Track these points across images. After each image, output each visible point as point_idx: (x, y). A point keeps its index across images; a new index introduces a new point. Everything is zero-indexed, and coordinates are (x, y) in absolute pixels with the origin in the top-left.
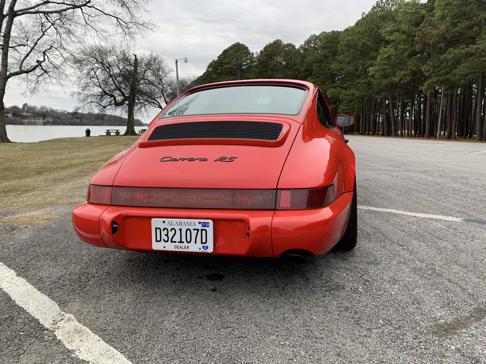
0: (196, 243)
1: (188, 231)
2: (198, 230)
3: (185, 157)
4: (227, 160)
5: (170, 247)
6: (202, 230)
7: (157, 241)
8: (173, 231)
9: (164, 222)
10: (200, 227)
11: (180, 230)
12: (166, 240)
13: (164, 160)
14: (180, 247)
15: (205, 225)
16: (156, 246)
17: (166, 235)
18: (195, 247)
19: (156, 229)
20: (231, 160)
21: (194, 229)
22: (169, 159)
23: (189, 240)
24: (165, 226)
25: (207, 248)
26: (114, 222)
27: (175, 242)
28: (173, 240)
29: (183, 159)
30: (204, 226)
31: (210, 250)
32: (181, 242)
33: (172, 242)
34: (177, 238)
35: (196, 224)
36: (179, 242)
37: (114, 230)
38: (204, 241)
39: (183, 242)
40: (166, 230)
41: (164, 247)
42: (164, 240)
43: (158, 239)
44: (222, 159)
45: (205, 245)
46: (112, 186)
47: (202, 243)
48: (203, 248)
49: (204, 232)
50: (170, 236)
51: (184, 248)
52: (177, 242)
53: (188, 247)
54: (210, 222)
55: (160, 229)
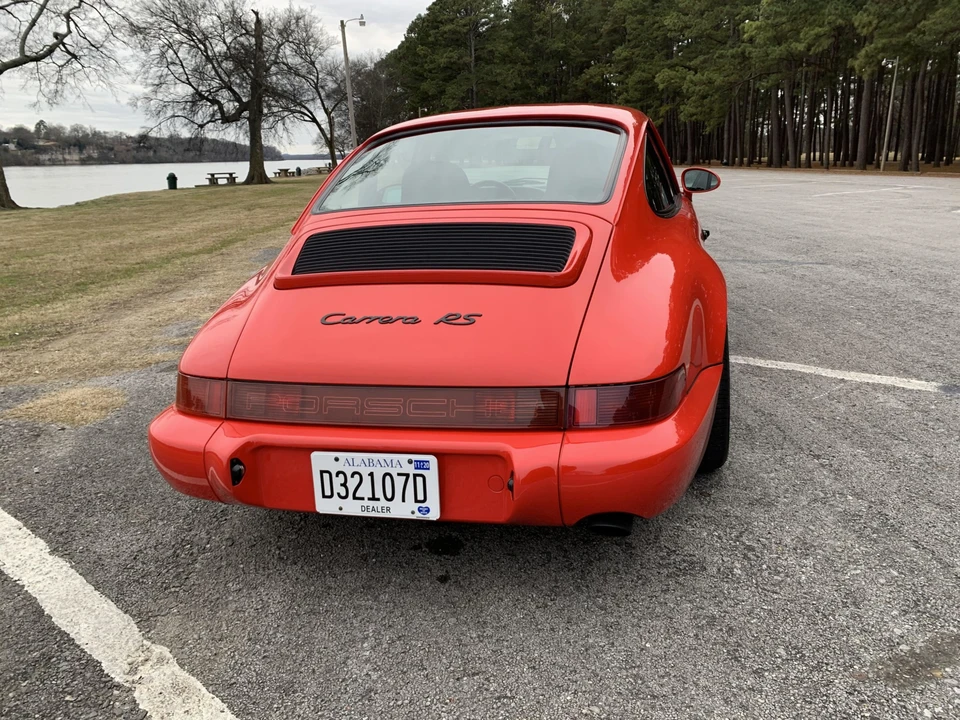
0: (404, 501)
1: (388, 478)
2: (407, 475)
3: (374, 315)
4: (461, 321)
5: (352, 508)
6: (415, 476)
7: (324, 496)
8: (357, 476)
9: (337, 459)
10: (411, 470)
11: (371, 474)
12: (343, 494)
13: (329, 320)
14: (373, 509)
15: (421, 465)
16: (323, 506)
17: (342, 485)
18: (403, 509)
19: (322, 472)
20: (470, 319)
21: (399, 474)
22: (340, 318)
23: (389, 496)
24: (339, 466)
25: (428, 511)
26: (234, 460)
27: (363, 499)
28: (357, 495)
29: (370, 320)
30: (420, 469)
31: (434, 515)
32: (373, 498)
33: (355, 498)
34: (365, 491)
35: (402, 463)
36: (369, 499)
37: (236, 477)
38: (420, 497)
39: (378, 499)
40: (341, 476)
41: (341, 509)
42: (339, 494)
43: (328, 493)
44: (449, 320)
46: (226, 379)
47: (417, 501)
48: (420, 511)
49: (419, 480)
50: (351, 488)
51: (380, 510)
52: (366, 499)
53: (388, 509)
54: (432, 459)
55: (329, 473)
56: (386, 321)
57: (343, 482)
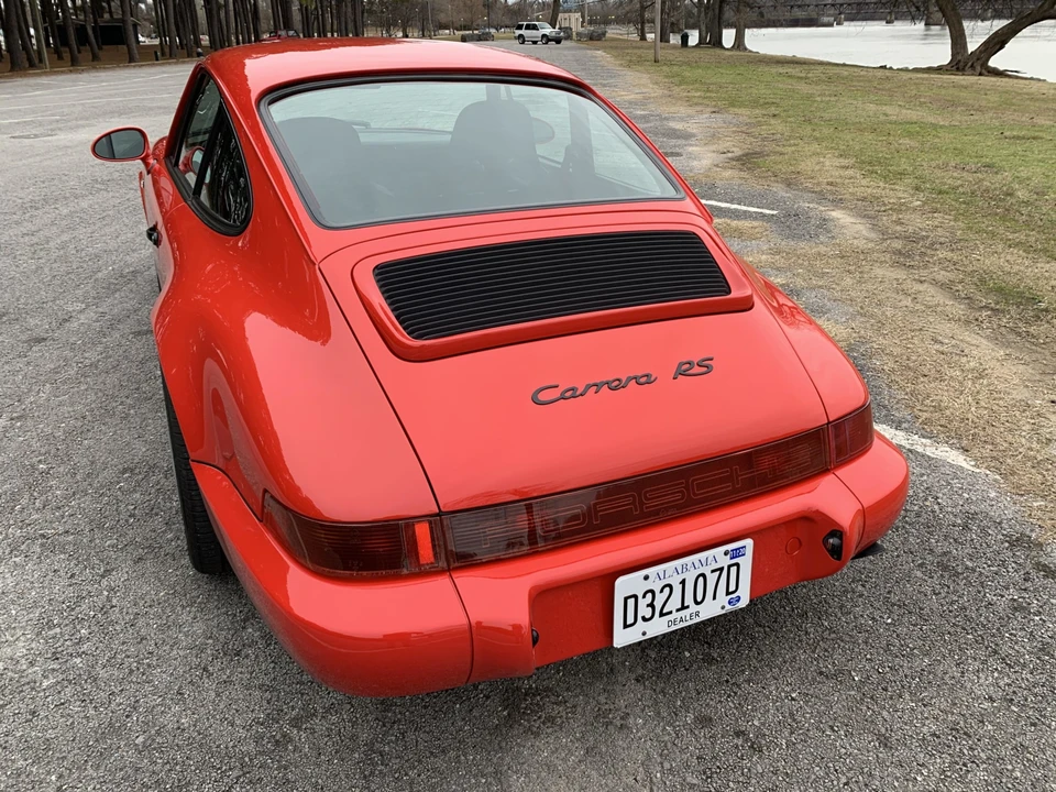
0: (714, 598)
2: (721, 569)
3: (597, 381)
4: (696, 370)
5: (658, 627)
6: (729, 567)
7: (626, 626)
8: (667, 590)
9: (646, 578)
10: (725, 561)
11: (683, 582)
12: (648, 616)
13: (543, 399)
14: (681, 620)
15: (737, 553)
16: (622, 638)
17: (648, 606)
18: (711, 609)
19: (626, 599)
20: (705, 367)
21: (713, 571)
22: (557, 394)
23: (699, 599)
24: (648, 585)
25: (739, 599)
27: (670, 613)
28: (664, 611)
29: (597, 387)
30: (736, 557)
31: (744, 601)
32: (684, 607)
33: (662, 615)
34: (675, 603)
35: (718, 557)
36: (678, 610)
38: (732, 588)
40: (649, 595)
42: (643, 618)
43: (630, 620)
44: (683, 371)
45: (733, 596)
46: (441, 514)
47: (728, 593)
48: (730, 603)
49: (734, 569)
50: (658, 605)
51: (688, 618)
52: (674, 611)
53: (697, 614)
54: (749, 543)
55: (636, 597)
56: (616, 385)
57: (649, 602)
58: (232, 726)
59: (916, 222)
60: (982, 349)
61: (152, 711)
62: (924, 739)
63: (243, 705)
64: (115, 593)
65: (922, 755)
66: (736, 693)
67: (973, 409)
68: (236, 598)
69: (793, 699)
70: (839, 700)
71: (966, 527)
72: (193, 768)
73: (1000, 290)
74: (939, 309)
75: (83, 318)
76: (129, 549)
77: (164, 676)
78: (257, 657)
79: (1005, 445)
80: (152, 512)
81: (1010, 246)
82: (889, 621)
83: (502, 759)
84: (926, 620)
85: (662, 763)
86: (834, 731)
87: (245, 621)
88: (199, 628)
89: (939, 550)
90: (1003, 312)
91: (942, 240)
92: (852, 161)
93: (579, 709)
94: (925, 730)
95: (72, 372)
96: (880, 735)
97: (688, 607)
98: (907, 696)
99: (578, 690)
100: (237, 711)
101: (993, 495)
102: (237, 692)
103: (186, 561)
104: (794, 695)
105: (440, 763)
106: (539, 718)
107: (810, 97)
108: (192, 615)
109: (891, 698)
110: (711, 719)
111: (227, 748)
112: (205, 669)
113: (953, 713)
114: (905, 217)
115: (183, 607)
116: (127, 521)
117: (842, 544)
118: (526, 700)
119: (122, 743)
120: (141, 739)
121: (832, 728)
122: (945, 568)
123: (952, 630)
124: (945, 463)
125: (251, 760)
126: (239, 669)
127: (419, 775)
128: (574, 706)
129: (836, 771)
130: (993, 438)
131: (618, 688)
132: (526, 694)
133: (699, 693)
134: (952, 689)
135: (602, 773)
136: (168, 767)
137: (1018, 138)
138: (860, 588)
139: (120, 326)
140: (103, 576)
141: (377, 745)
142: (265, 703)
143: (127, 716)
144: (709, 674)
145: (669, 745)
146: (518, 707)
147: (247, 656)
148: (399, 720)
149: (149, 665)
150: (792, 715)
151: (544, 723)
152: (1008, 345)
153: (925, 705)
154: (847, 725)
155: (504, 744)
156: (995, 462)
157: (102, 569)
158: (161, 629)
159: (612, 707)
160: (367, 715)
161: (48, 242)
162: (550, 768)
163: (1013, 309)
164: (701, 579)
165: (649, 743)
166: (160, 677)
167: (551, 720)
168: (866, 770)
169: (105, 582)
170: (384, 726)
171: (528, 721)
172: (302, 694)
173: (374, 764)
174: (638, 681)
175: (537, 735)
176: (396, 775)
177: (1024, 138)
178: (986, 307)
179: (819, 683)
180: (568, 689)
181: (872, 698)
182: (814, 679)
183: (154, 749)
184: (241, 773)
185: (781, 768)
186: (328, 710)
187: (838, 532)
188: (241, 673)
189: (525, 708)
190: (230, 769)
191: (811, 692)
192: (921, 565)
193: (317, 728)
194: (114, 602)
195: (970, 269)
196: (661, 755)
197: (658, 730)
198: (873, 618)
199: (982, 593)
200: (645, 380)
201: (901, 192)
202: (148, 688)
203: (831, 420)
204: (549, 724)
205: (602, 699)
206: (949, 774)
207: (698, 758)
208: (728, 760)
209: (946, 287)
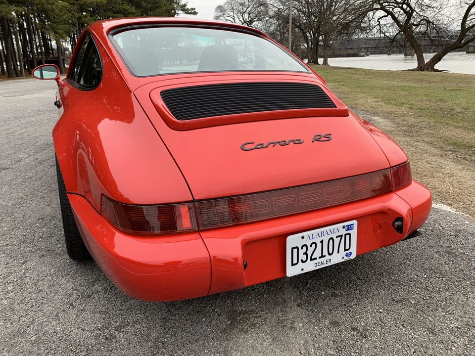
0: (338, 252)
2: (341, 236)
3: (274, 141)
4: (323, 139)
5: (310, 267)
6: (346, 235)
7: (293, 265)
8: (314, 245)
9: (303, 237)
10: (343, 232)
11: (322, 242)
12: (304, 260)
13: (245, 148)
14: (321, 263)
15: (349, 228)
16: (292, 271)
17: (304, 254)
18: (337, 258)
19: (293, 249)
20: (328, 137)
21: (337, 237)
22: (254, 145)
23: (331, 252)
24: (304, 242)
25: (351, 254)
27: (316, 259)
28: (313, 258)
29: (274, 144)
30: (349, 230)
31: (354, 255)
32: (323, 256)
33: (311, 259)
34: (318, 254)
35: (340, 229)
36: (320, 258)
37: (245, 267)
38: (347, 247)
40: (305, 248)
41: (302, 270)
42: (302, 260)
43: (295, 261)
44: (318, 139)
45: (348, 252)
46: (194, 201)
47: (345, 250)
48: (346, 256)
49: (348, 237)
50: (309, 253)
51: (325, 262)
52: (318, 258)
53: (330, 260)
54: (355, 222)
55: (297, 248)
56: (284, 144)
57: (305, 252)
58: (83, 331)
59: (411, 120)
60: (450, 166)
61: (41, 324)
62: (452, 330)
63: (90, 321)
64: (28, 271)
65: (453, 337)
66: (350, 310)
67: (451, 188)
68: (90, 273)
69: (380, 312)
70: (405, 313)
71: (456, 236)
72: (61, 351)
73: (455, 144)
74: (428, 151)
75: (27, 160)
76: (38, 252)
77: (50, 308)
78: (99, 298)
79: (469, 202)
80: (51, 236)
81: (456, 128)
82: (425, 276)
83: (228, 344)
84: (444, 276)
85: (314, 345)
86: (404, 327)
87: (94, 282)
88: (70, 285)
89: (445, 245)
90: (458, 151)
91: (425, 126)
92: (380, 99)
93: (268, 320)
94: (452, 325)
95: (19, 181)
96: (429, 329)
97: (325, 256)
98: (440, 310)
99: (267, 311)
100: (87, 324)
101: (467, 222)
102: (87, 315)
103: (67, 256)
104: (381, 311)
105: (194, 347)
106: (247, 324)
107: (358, 79)
108: (67, 280)
109: (432, 311)
110: (338, 323)
111: (80, 341)
112: (71, 304)
113: (466, 318)
114: (407, 118)
115: (63, 276)
116: (38, 240)
117: (402, 224)
118: (240, 316)
119: (24, 340)
120: (34, 338)
121: (403, 325)
122: (450, 253)
123: (458, 280)
124: (441, 210)
125: (92, 347)
126: (90, 304)
127: (183, 353)
128: (266, 318)
129: (408, 346)
130: (463, 200)
131: (288, 309)
132: (240, 313)
133: (331, 311)
134: (463, 306)
135: (282, 350)
136: (47, 351)
137: (453, 90)
138: (408, 262)
139: (45, 163)
140: (23, 264)
141: (161, 339)
142: (102, 320)
143: (28, 327)
144: (335, 302)
145: (317, 336)
146: (236, 319)
147: (94, 298)
148: (173, 327)
149: (42, 303)
150: (381, 320)
151: (250, 327)
152: (463, 164)
153: (450, 314)
154: (411, 324)
155: (228, 337)
156: (466, 209)
157: (23, 261)
158: (50, 286)
159: (285, 318)
160: (155, 324)
161: (14, 133)
162: (254, 348)
163: (462, 151)
164: (331, 241)
165: (306, 335)
166: (47, 308)
167: (254, 325)
168: (424, 345)
169: (24, 266)
170: (165, 329)
171: (242, 326)
172: (122, 315)
173: (159, 348)
174: (298, 305)
175: (246, 332)
176: (171, 353)
177: (455, 90)
178: (450, 150)
179: (393, 305)
180: (262, 311)
181: (422, 311)
182: (390, 303)
183: (40, 343)
184: (86, 353)
185: (378, 345)
186: (135, 323)
187: (400, 218)
188: (90, 306)
189: (240, 320)
190: (81, 352)
191: (390, 309)
192: (437, 252)
193: (129, 331)
194: (27, 275)
195: (439, 136)
196: (313, 341)
197: (311, 329)
198: (417, 275)
199: (470, 264)
200: (298, 142)
201: (404, 109)
202: (40, 314)
203: (392, 166)
204: (252, 327)
205: (280, 315)
206: (469, 346)
207: (333, 341)
208: (349, 342)
209: (430, 143)
